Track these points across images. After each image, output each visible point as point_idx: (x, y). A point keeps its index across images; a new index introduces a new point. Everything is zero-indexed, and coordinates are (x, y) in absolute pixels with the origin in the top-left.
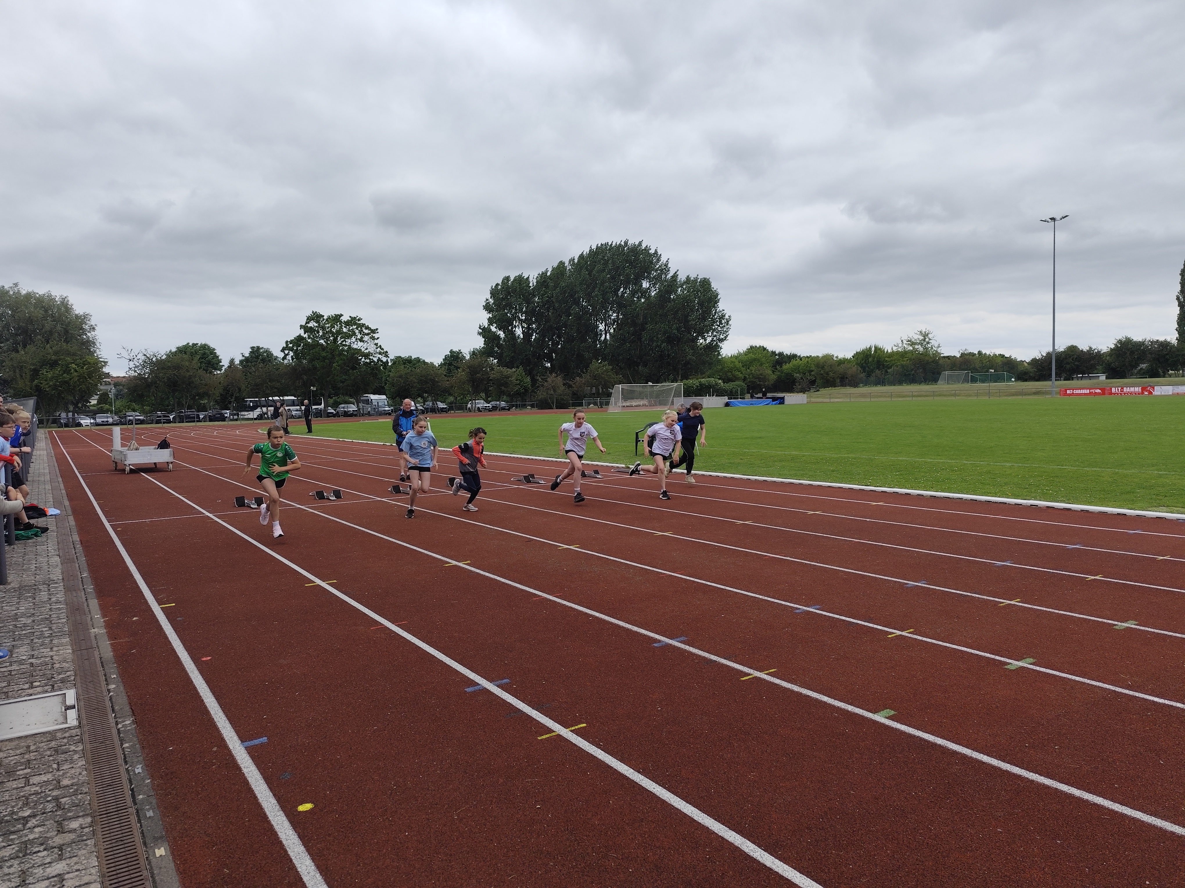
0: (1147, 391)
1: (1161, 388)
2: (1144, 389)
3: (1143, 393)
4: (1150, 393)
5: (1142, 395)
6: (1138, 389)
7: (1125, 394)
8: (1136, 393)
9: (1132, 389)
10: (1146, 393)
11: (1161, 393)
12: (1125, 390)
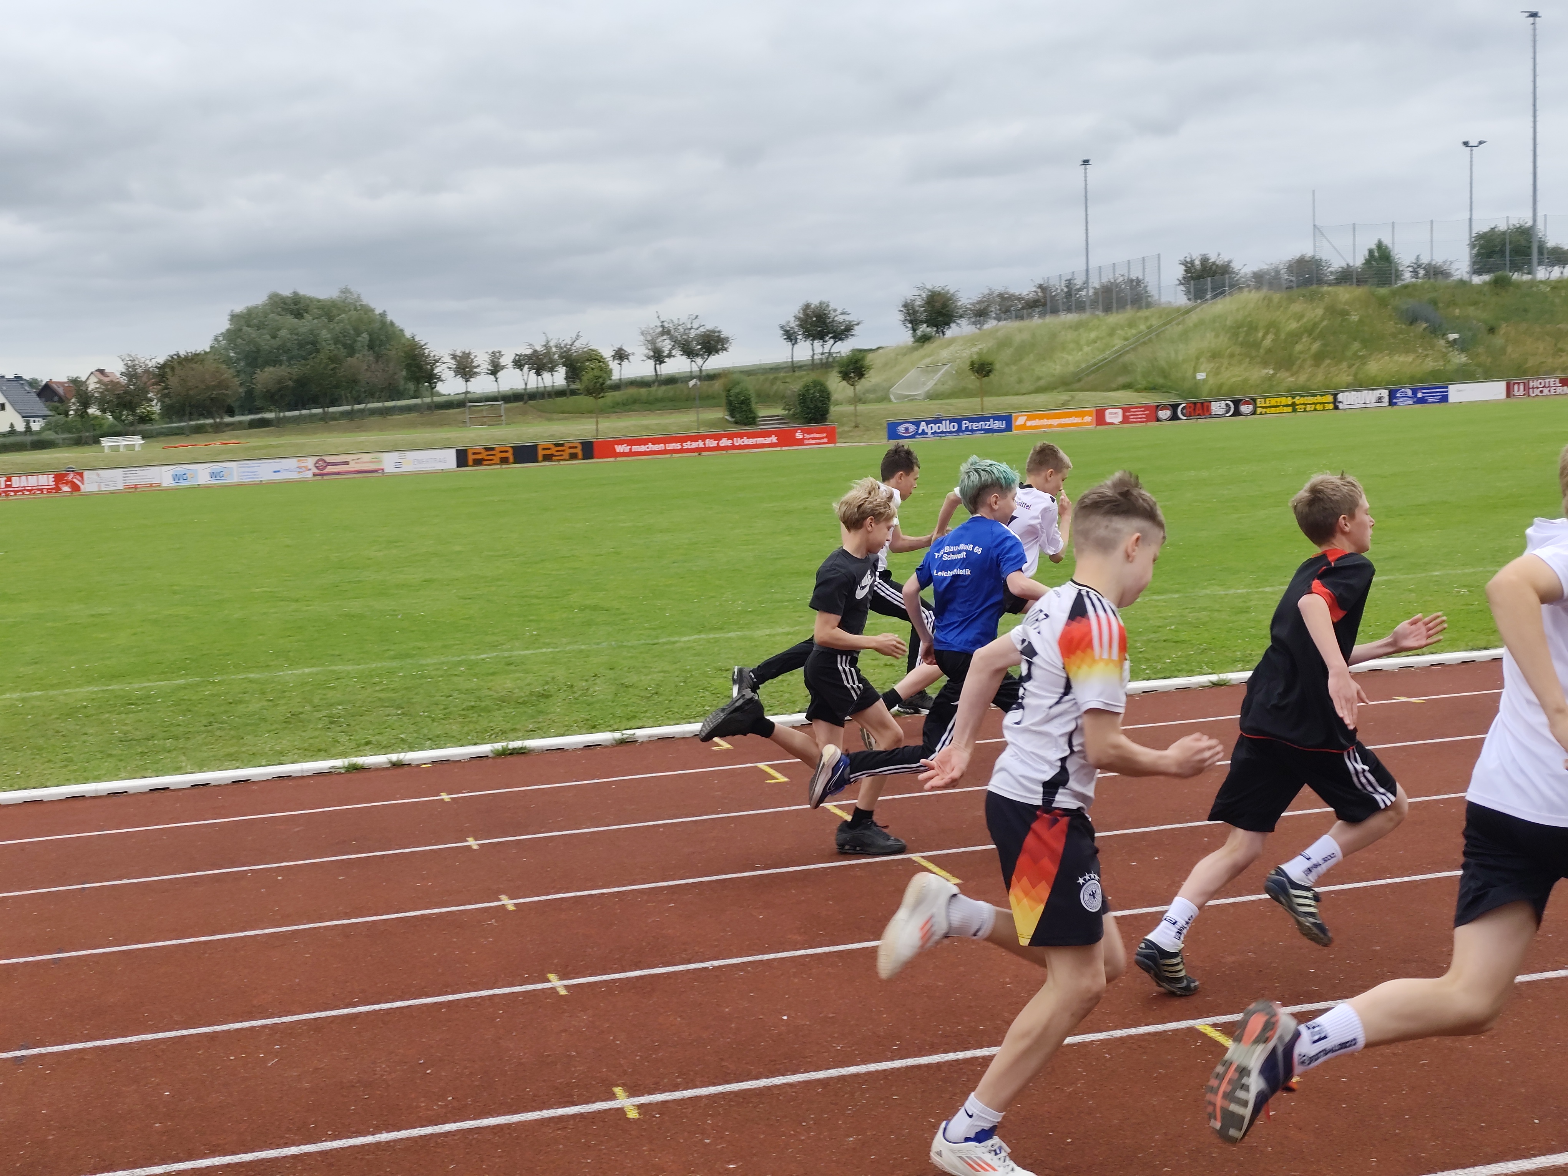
0: (66, 483)
1: (98, 475)
2: (59, 479)
3: (57, 489)
4: (76, 488)
5: (57, 494)
6: (47, 480)
7: (16, 492)
8: (41, 490)
9: (33, 481)
10: (66, 488)
11: (99, 486)
12: (16, 482)
